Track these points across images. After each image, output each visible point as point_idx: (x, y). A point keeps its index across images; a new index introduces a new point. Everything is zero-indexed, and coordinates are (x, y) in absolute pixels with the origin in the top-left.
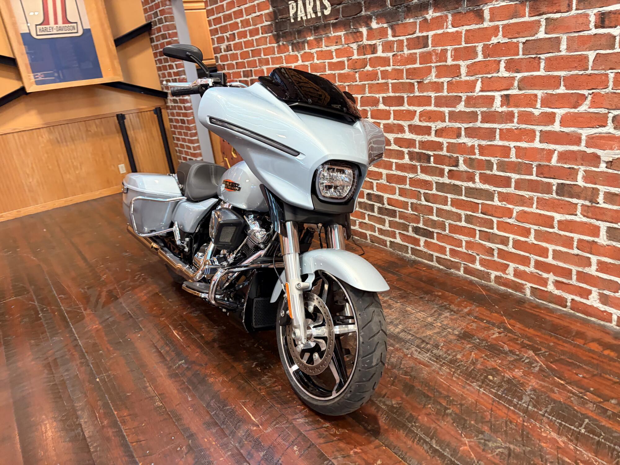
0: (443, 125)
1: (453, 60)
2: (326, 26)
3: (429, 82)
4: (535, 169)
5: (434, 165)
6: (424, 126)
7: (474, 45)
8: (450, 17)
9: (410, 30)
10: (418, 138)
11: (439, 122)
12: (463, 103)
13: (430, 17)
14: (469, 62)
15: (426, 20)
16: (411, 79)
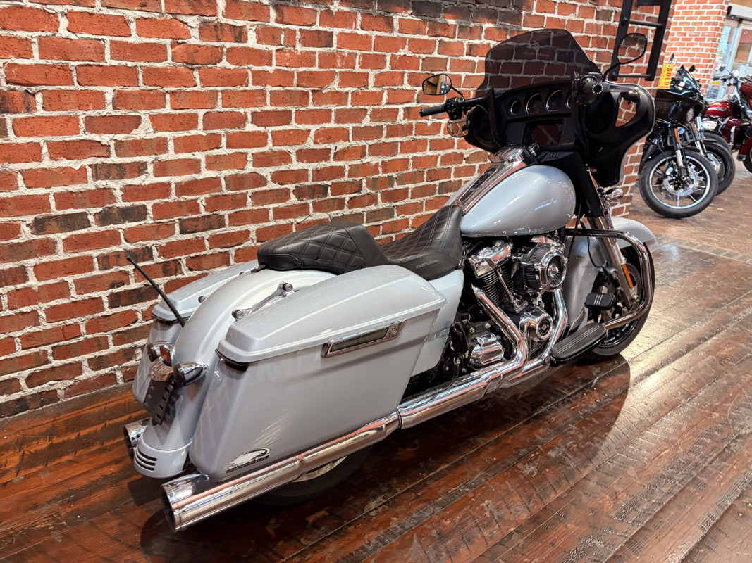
0: (346, 144)
1: (361, 67)
3: (329, 92)
4: (425, 175)
5: (332, 197)
6: (320, 150)
7: (383, 53)
8: (359, 15)
9: (306, 18)
10: (311, 167)
11: (341, 142)
12: (368, 117)
13: (336, 10)
14: (377, 72)
15: (329, 11)
16: (304, 87)
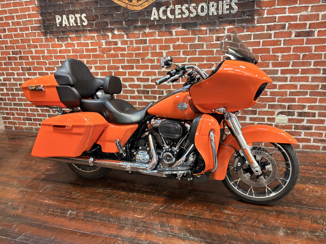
0: (156, 77)
1: (159, 50)
2: (84, 31)
3: (147, 59)
6: (145, 78)
7: (169, 44)
8: (157, 33)
9: (137, 36)
10: (142, 84)
11: (153, 76)
14: (167, 51)
15: (145, 33)
16: (137, 57)
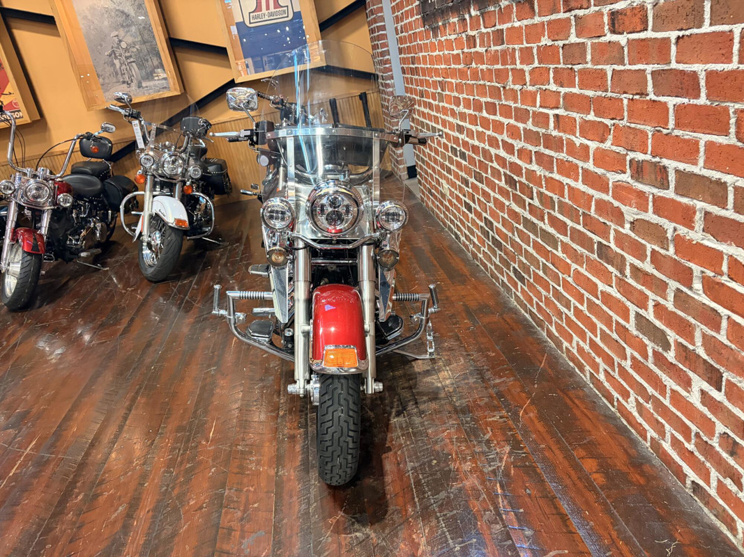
0: (521, 145)
1: (521, 63)
3: (509, 89)
4: (581, 218)
5: (520, 194)
6: (510, 144)
7: (532, 45)
8: (515, 8)
9: (493, 20)
10: (508, 158)
11: (518, 141)
12: (531, 120)
13: (503, 6)
14: (530, 67)
15: (501, 9)
